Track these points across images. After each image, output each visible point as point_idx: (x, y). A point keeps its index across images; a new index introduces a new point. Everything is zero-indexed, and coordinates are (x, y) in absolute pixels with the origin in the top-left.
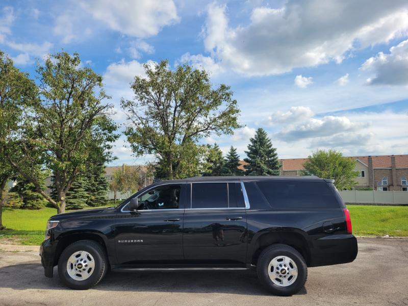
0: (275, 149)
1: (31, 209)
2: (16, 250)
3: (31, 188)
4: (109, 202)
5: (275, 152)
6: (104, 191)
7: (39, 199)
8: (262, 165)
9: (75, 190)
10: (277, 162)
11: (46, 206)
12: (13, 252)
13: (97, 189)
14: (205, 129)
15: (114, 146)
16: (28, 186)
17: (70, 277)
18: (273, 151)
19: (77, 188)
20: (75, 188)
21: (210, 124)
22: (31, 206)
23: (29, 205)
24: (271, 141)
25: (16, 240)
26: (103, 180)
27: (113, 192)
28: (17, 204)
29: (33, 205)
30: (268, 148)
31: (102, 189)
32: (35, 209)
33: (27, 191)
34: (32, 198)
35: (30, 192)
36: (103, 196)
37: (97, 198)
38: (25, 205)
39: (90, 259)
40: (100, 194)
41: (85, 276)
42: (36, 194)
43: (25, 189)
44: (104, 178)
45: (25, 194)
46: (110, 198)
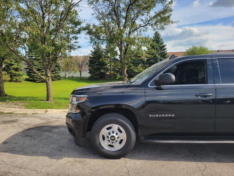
0: (165, 45)
1: (15, 82)
2: (24, 113)
3: (14, 69)
4: (62, 78)
5: (165, 48)
6: (59, 71)
7: (20, 76)
8: (157, 55)
9: (42, 70)
10: (166, 53)
11: (25, 80)
12: (23, 114)
13: (55, 70)
14: (145, 25)
15: (79, 38)
16: (12, 68)
17: (103, 148)
18: (164, 46)
19: (42, 69)
20: (41, 69)
21: (149, 21)
22: (16, 80)
23: (14, 80)
24: (163, 40)
25: (20, 104)
26: (58, 64)
27: (64, 72)
28: (7, 79)
29: (17, 80)
30: (161, 44)
31: (57, 70)
32: (18, 82)
33: (11, 71)
34: (15, 75)
35: (14, 72)
36: (58, 75)
37: (55, 76)
38: (11, 79)
39: (121, 132)
40: (57, 73)
41: (118, 147)
42: (17, 73)
43: (10, 70)
44: (58, 63)
45: (11, 73)
46: (63, 76)
